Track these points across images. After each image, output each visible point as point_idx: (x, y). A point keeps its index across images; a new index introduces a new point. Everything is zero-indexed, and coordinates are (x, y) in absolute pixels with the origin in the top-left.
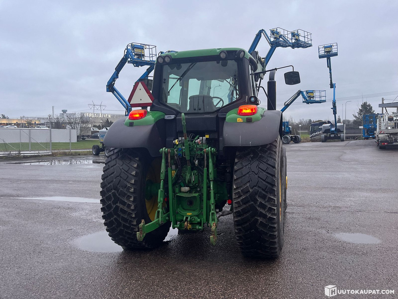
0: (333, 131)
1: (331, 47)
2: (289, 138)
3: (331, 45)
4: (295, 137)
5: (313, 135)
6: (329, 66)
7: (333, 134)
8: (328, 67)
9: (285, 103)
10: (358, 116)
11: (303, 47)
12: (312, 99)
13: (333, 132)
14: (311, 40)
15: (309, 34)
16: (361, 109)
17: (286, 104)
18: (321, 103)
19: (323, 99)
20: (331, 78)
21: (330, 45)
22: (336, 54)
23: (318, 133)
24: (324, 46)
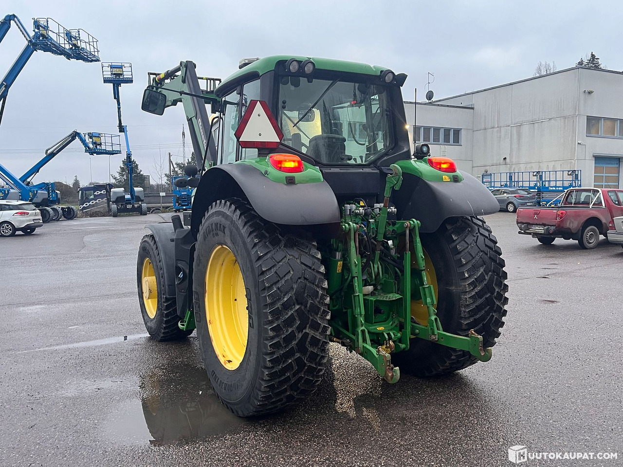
0: (128, 200)
1: (121, 67)
2: (60, 210)
3: (123, 64)
4: (68, 208)
5: (85, 205)
6: (117, 96)
7: (130, 204)
8: (115, 98)
9: (47, 151)
10: (119, 178)
11: (86, 60)
12: (98, 147)
13: (128, 202)
14: (98, 51)
15: (94, 40)
16: (122, 166)
17: (49, 152)
18: (113, 154)
19: (116, 148)
20: (120, 116)
21: (120, 64)
22: (130, 81)
23: (93, 202)
24: (111, 64)
